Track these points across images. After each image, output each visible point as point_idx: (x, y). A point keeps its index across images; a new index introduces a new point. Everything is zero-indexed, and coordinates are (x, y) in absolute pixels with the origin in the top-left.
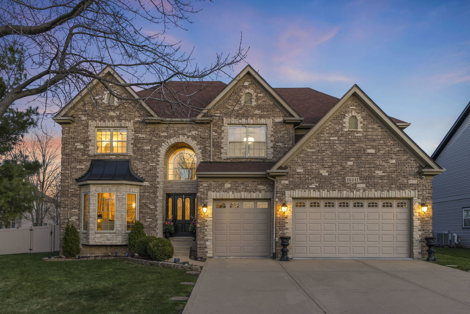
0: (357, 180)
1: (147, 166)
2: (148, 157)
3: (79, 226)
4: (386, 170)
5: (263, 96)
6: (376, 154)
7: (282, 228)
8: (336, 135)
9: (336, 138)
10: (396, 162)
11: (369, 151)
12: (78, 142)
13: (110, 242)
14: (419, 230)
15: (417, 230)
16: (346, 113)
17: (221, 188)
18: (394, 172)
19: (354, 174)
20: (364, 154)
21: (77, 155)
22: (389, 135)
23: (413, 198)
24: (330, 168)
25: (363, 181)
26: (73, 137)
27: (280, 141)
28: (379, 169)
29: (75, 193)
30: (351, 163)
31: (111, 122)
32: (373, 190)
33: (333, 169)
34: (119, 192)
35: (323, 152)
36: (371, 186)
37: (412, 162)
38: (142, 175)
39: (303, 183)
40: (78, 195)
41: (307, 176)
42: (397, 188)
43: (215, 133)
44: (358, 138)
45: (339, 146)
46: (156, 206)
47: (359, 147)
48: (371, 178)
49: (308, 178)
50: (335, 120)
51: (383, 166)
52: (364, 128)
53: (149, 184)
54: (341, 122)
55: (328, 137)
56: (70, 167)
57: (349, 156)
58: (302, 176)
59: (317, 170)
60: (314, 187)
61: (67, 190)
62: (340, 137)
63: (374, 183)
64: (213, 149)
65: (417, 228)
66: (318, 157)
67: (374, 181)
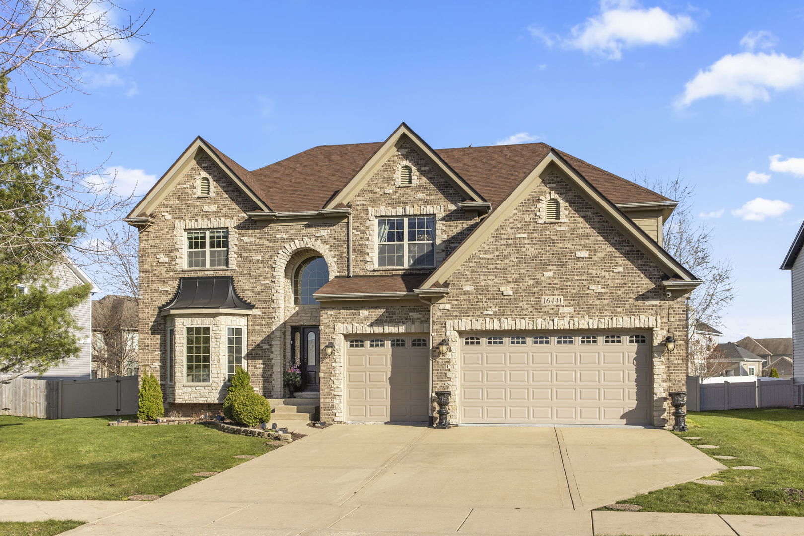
0: (559, 300)
1: (258, 285)
2: (259, 272)
3: (165, 376)
4: (608, 283)
5: (428, 171)
6: (591, 258)
7: (442, 378)
8: (525, 230)
9: (525, 235)
10: (624, 271)
11: (578, 254)
12: (161, 252)
13: (204, 399)
14: (664, 379)
15: (660, 380)
16: (542, 194)
17: (355, 317)
18: (621, 287)
19: (555, 292)
20: (571, 259)
21: (160, 272)
22: (612, 227)
23: (652, 328)
24: (516, 282)
25: (570, 303)
26: (155, 246)
27: (456, 240)
28: (595, 283)
29: (159, 328)
30: (550, 274)
31: (205, 221)
32: (587, 316)
33: (521, 285)
34: (215, 325)
35: (504, 258)
36: (583, 311)
37: (651, 270)
38: (250, 299)
39: (474, 308)
40: (161, 330)
41: (479, 297)
42: (626, 312)
43: (357, 231)
44: (560, 234)
45: (530, 248)
46: (271, 345)
47: (563, 248)
48: (582, 297)
49: (481, 299)
50: (523, 206)
51: (602, 277)
52: (571, 217)
53: (260, 313)
54: (533, 208)
55: (512, 234)
56: (151, 290)
57: (546, 263)
58: (471, 297)
59: (495, 286)
60: (492, 313)
61: (147, 324)
62: (532, 233)
63: (587, 305)
64: (354, 256)
65: (660, 376)
66: (496, 267)
67: (588, 302)
